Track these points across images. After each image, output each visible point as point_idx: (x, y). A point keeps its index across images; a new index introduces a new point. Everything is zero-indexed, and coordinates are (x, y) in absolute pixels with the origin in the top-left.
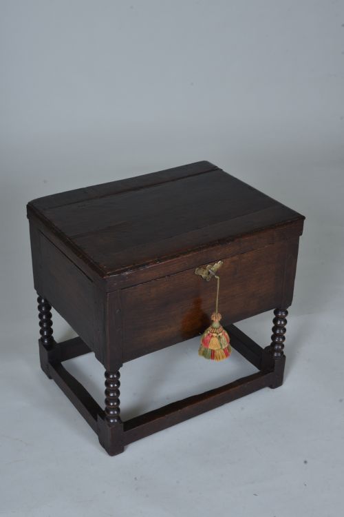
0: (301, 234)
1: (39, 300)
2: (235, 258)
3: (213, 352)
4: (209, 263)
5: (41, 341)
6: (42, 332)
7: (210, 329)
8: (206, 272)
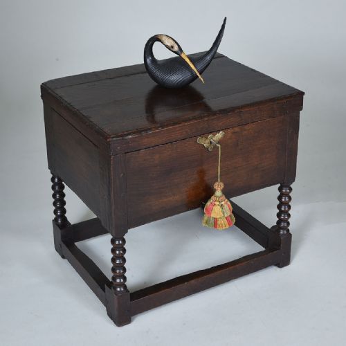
0: (301, 109)
1: (53, 180)
2: (237, 129)
3: (216, 220)
4: (210, 133)
5: (55, 221)
6: (55, 212)
7: (213, 197)
8: (207, 141)
